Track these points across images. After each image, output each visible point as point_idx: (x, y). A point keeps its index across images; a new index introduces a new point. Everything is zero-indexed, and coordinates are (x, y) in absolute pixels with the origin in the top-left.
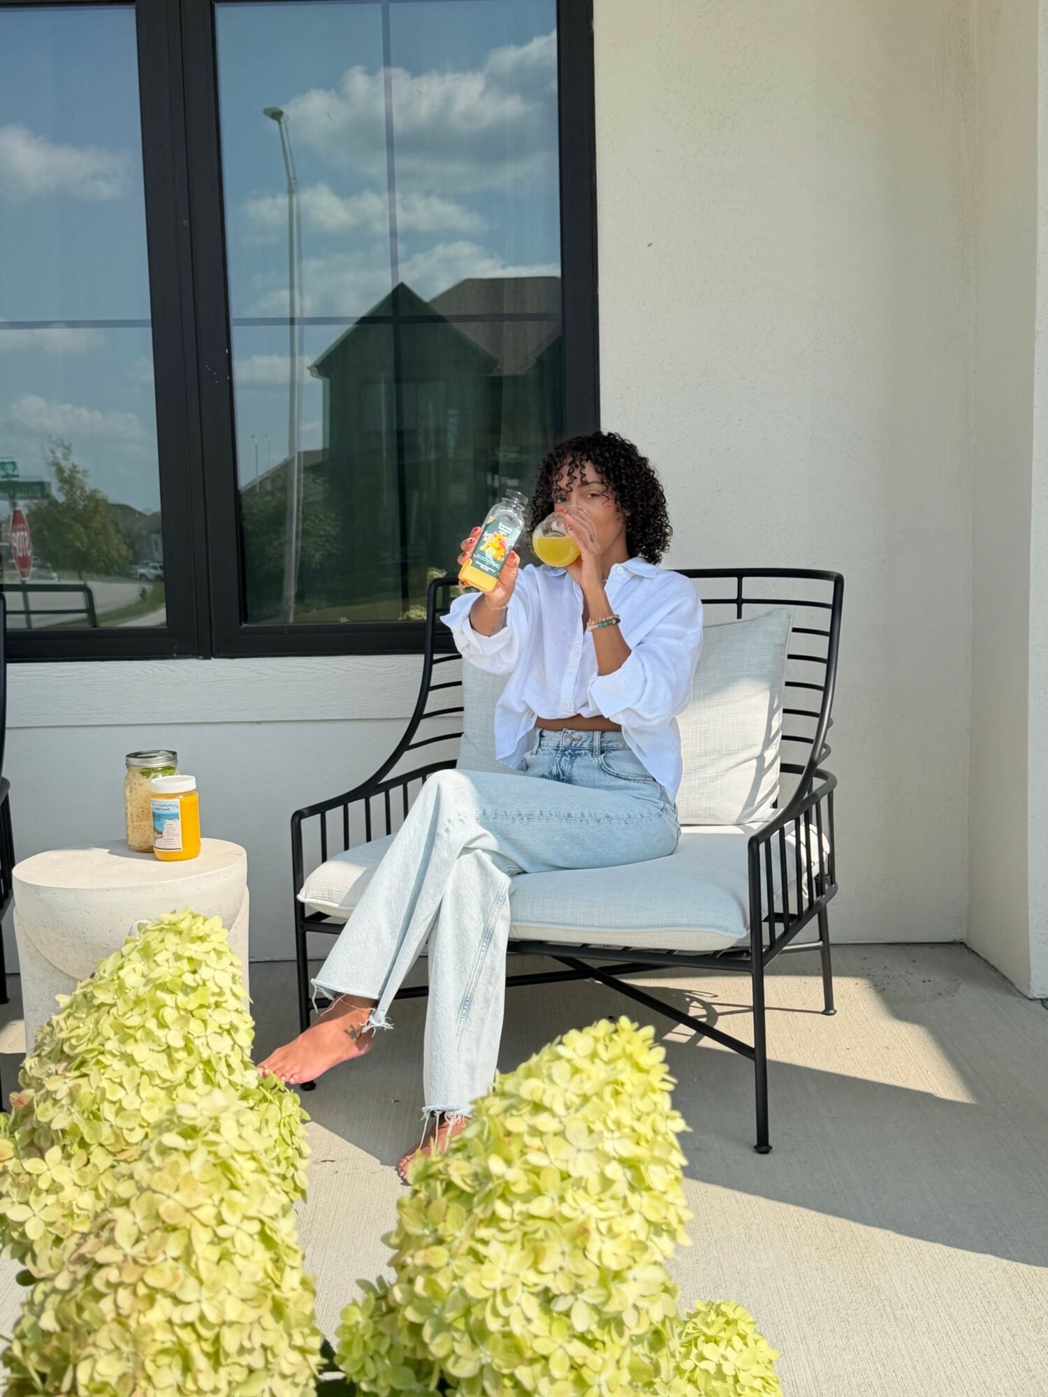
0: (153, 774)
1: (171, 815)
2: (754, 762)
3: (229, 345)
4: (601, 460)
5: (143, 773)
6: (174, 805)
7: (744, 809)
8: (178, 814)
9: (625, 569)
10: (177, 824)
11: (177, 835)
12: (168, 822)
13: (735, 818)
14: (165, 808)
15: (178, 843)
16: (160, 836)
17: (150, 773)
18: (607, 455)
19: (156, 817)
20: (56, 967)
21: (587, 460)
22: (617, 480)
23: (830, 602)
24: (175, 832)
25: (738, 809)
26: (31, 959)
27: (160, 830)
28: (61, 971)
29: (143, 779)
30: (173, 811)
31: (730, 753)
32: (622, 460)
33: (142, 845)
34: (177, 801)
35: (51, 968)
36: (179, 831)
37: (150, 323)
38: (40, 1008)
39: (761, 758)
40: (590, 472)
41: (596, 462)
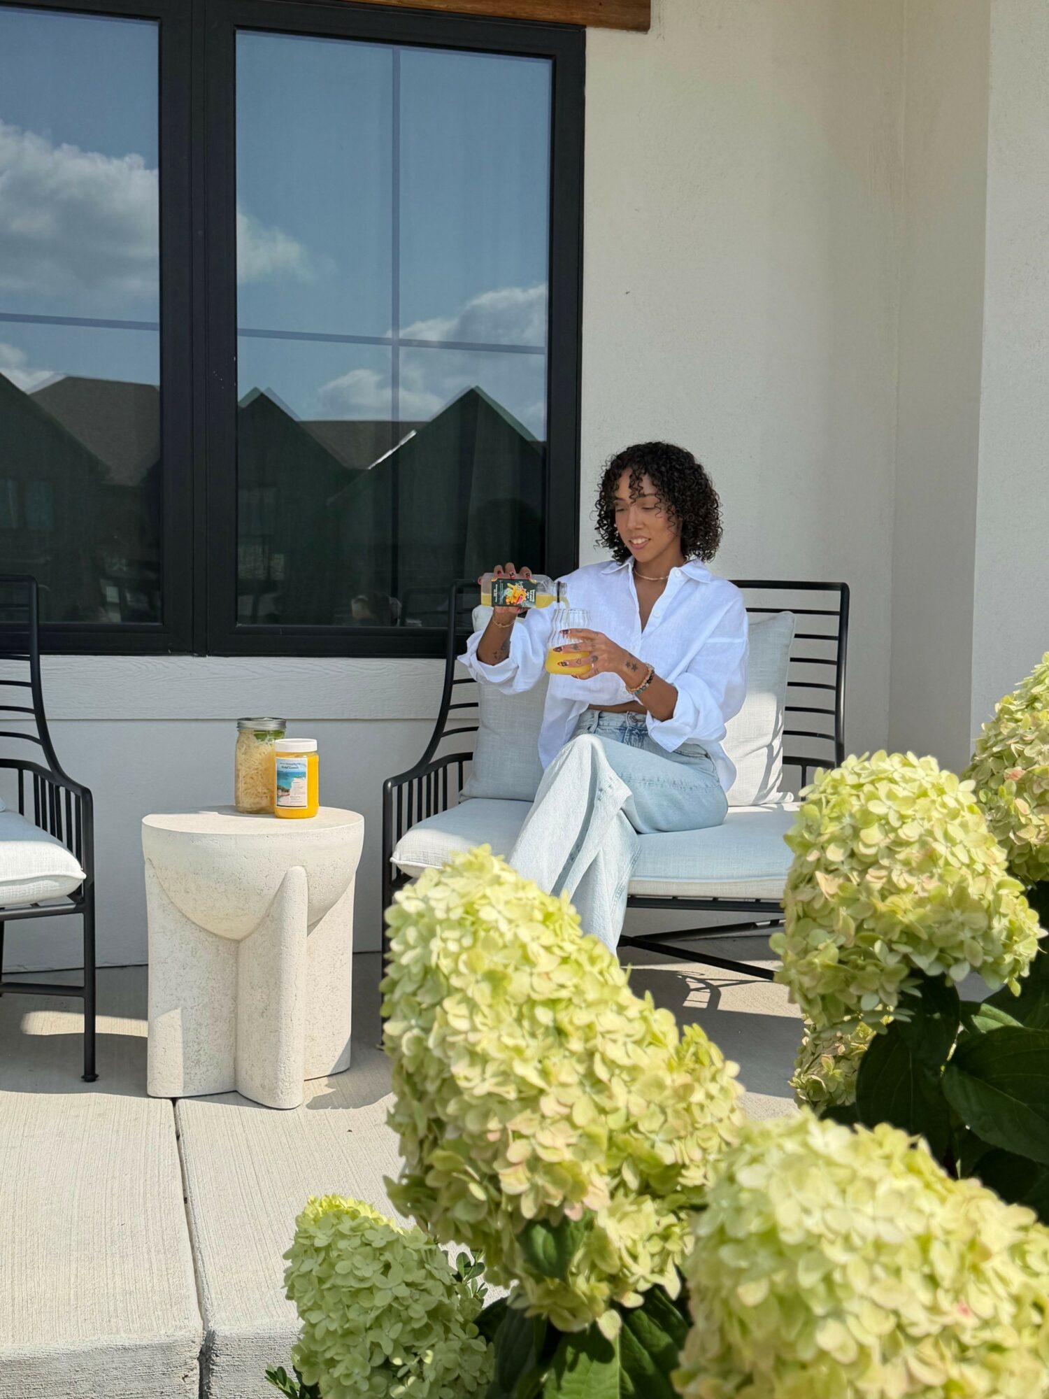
0: (268, 737)
1: (298, 773)
2: (765, 750)
3: (236, 356)
4: (657, 474)
5: (257, 736)
6: (303, 764)
7: (759, 791)
8: (305, 773)
9: (682, 573)
10: (303, 782)
11: (303, 793)
12: (296, 780)
13: (751, 799)
14: (294, 766)
15: (303, 800)
16: (286, 793)
17: (265, 735)
18: (663, 469)
19: (282, 775)
20: (188, 919)
21: (645, 473)
22: (671, 490)
23: (838, 609)
24: (301, 790)
25: (754, 792)
26: (164, 911)
27: (287, 788)
28: (194, 923)
29: (258, 743)
30: (301, 769)
31: (747, 741)
32: (676, 474)
33: (253, 806)
34: (305, 760)
35: (184, 920)
36: (305, 789)
37: (158, 327)
38: (169, 960)
39: (770, 747)
40: (647, 485)
41: (652, 476)
